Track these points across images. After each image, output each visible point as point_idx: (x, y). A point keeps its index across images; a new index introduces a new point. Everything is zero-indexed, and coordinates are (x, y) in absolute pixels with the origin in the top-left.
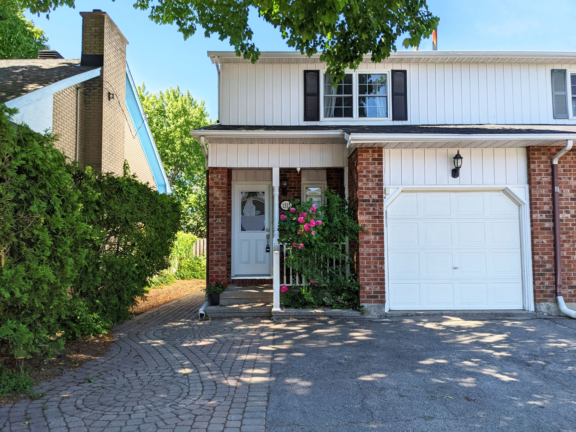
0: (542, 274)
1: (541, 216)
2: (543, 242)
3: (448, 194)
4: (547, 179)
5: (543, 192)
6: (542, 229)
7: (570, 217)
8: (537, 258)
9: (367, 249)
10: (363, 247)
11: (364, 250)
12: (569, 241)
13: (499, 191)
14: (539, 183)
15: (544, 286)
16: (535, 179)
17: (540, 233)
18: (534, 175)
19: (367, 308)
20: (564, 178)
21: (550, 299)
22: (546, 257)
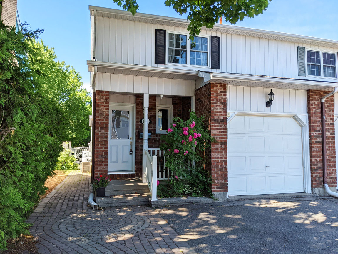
0: (316, 170)
1: (316, 133)
2: (316, 150)
3: (262, 118)
4: (319, 111)
5: (317, 118)
6: (316, 142)
7: (330, 135)
8: (314, 160)
9: (217, 154)
10: (214, 152)
11: (214, 155)
12: (330, 149)
13: (291, 117)
14: (315, 113)
15: (317, 178)
16: (313, 110)
17: (315, 144)
18: (312, 108)
19: (216, 196)
20: (327, 110)
21: (321, 186)
22: (318, 159)
